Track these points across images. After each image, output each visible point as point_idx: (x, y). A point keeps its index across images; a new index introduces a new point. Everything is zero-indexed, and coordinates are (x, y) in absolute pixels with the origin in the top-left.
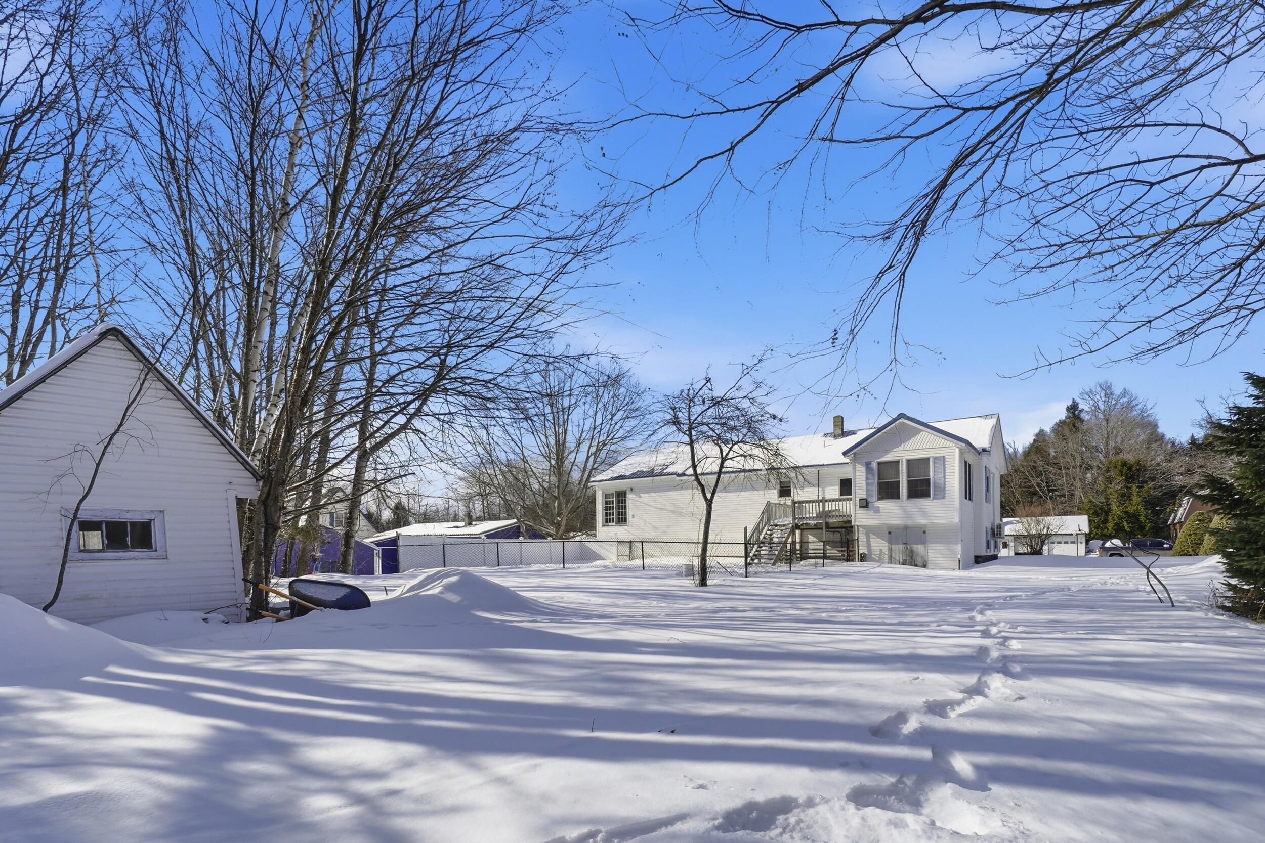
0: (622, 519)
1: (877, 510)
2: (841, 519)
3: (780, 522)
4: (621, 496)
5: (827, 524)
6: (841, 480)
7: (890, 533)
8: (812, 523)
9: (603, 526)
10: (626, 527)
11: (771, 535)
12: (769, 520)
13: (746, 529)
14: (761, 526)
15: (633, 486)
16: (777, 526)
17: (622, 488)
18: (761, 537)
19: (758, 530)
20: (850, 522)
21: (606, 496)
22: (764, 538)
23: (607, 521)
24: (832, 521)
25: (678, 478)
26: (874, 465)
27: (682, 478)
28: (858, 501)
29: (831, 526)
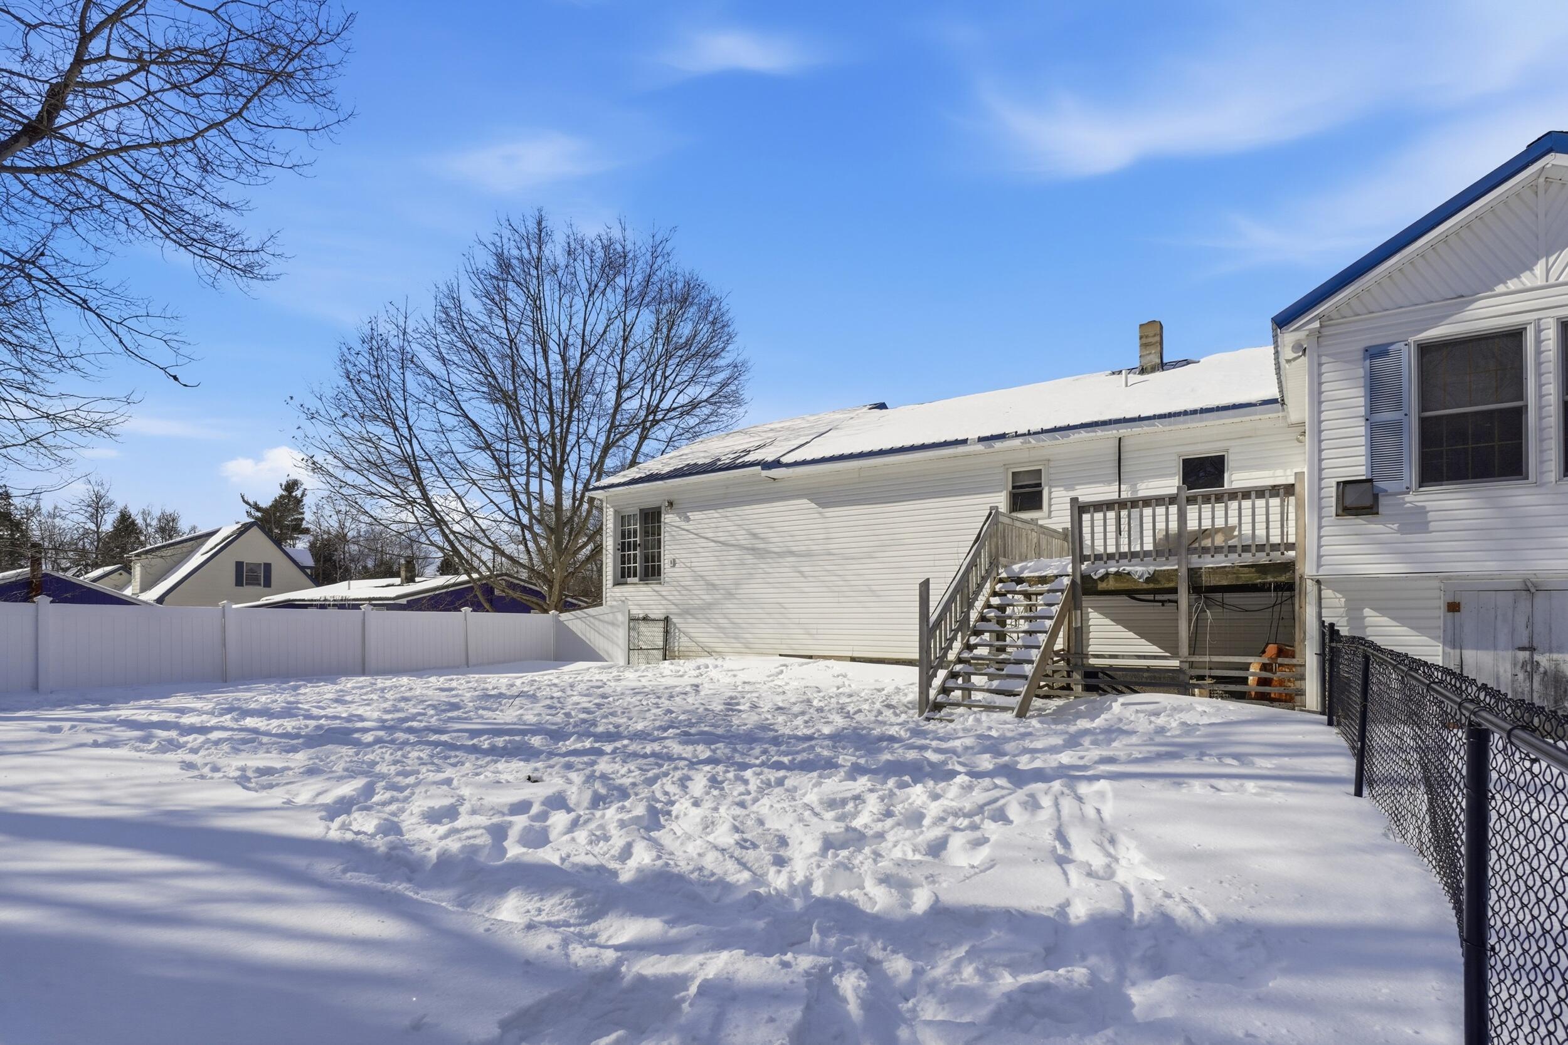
0: (651, 571)
1: (1418, 521)
2: (1248, 558)
3: (1028, 568)
4: (651, 518)
5: (1193, 573)
6: (1186, 462)
7: (1453, 607)
8: (1139, 570)
9: (616, 583)
10: (657, 587)
11: (1001, 608)
12: (994, 564)
13: (925, 586)
14: (974, 580)
15: (672, 498)
16: (1019, 581)
17: (650, 502)
18: (974, 615)
19: (963, 592)
20: (1289, 566)
21: (622, 519)
22: (983, 618)
23: (623, 576)
24: (1208, 562)
25: (765, 473)
26: (1408, 362)
27: (775, 473)
28: (1332, 492)
29: (1206, 581)
